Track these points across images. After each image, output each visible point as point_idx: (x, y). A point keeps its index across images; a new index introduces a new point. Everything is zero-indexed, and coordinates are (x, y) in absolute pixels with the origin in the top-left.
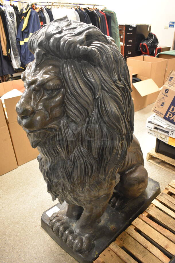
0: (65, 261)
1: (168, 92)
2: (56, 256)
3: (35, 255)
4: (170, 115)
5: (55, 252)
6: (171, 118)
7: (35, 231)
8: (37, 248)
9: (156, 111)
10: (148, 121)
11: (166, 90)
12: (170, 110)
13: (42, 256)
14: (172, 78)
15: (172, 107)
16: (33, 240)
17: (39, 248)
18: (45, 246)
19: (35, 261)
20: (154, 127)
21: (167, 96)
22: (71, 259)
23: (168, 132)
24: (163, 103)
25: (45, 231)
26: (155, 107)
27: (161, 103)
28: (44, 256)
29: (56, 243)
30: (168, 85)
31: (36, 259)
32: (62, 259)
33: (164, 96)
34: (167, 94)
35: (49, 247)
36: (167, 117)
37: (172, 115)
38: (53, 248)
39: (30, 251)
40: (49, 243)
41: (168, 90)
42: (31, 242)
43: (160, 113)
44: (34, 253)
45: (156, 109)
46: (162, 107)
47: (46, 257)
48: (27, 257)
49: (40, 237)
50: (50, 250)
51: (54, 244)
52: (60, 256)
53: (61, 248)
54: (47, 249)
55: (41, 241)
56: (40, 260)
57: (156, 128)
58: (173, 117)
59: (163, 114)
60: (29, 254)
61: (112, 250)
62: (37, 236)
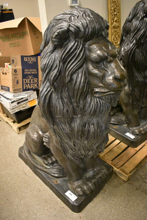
0: (109, 190)
1: (16, 71)
2: (106, 196)
3: (108, 212)
4: (25, 86)
5: (103, 197)
6: (27, 87)
7: (85, 217)
8: (102, 212)
9: (16, 89)
10: (11, 102)
11: (15, 71)
12: (24, 83)
13: (108, 206)
14: (13, 60)
15: (24, 80)
16: (94, 217)
17: (102, 210)
18: (99, 205)
19: (113, 211)
20: (17, 104)
21: (17, 75)
22: (107, 186)
23: (28, 99)
24: (18, 81)
25: (85, 208)
26: (14, 87)
27: (16, 82)
28: (107, 205)
29: (95, 198)
30: (14, 66)
31: (111, 211)
32: (108, 191)
33: (16, 76)
34: (17, 73)
35: (99, 202)
36: (24, 88)
37: (26, 85)
38: (100, 199)
39: (105, 218)
40: (96, 203)
41: (16, 70)
42: (97, 218)
43: (19, 89)
44: (107, 213)
45: (15, 89)
46: (18, 84)
47: (108, 203)
48: (111, 219)
49: (91, 211)
50: (102, 201)
51: (96, 198)
52: (106, 193)
53: (100, 193)
54: (101, 204)
55: (95, 210)
56: (111, 208)
57: (18, 103)
58: (28, 86)
59: (21, 89)
60: (109, 218)
61: (104, 155)
62: (90, 215)
